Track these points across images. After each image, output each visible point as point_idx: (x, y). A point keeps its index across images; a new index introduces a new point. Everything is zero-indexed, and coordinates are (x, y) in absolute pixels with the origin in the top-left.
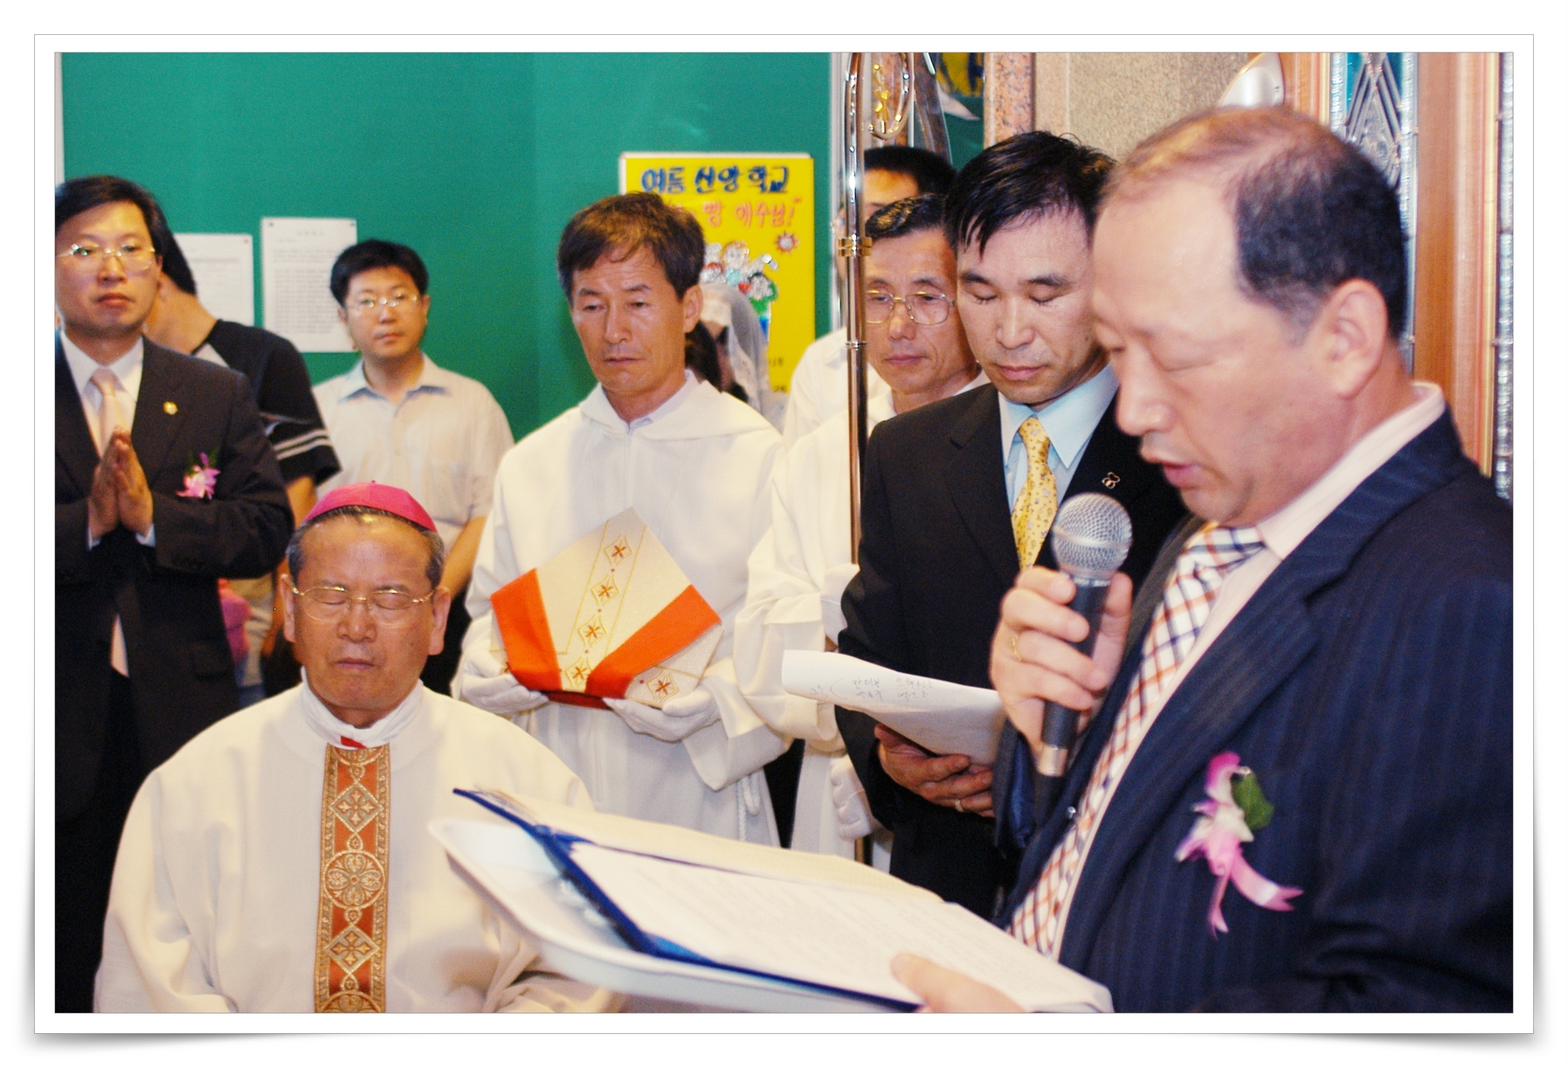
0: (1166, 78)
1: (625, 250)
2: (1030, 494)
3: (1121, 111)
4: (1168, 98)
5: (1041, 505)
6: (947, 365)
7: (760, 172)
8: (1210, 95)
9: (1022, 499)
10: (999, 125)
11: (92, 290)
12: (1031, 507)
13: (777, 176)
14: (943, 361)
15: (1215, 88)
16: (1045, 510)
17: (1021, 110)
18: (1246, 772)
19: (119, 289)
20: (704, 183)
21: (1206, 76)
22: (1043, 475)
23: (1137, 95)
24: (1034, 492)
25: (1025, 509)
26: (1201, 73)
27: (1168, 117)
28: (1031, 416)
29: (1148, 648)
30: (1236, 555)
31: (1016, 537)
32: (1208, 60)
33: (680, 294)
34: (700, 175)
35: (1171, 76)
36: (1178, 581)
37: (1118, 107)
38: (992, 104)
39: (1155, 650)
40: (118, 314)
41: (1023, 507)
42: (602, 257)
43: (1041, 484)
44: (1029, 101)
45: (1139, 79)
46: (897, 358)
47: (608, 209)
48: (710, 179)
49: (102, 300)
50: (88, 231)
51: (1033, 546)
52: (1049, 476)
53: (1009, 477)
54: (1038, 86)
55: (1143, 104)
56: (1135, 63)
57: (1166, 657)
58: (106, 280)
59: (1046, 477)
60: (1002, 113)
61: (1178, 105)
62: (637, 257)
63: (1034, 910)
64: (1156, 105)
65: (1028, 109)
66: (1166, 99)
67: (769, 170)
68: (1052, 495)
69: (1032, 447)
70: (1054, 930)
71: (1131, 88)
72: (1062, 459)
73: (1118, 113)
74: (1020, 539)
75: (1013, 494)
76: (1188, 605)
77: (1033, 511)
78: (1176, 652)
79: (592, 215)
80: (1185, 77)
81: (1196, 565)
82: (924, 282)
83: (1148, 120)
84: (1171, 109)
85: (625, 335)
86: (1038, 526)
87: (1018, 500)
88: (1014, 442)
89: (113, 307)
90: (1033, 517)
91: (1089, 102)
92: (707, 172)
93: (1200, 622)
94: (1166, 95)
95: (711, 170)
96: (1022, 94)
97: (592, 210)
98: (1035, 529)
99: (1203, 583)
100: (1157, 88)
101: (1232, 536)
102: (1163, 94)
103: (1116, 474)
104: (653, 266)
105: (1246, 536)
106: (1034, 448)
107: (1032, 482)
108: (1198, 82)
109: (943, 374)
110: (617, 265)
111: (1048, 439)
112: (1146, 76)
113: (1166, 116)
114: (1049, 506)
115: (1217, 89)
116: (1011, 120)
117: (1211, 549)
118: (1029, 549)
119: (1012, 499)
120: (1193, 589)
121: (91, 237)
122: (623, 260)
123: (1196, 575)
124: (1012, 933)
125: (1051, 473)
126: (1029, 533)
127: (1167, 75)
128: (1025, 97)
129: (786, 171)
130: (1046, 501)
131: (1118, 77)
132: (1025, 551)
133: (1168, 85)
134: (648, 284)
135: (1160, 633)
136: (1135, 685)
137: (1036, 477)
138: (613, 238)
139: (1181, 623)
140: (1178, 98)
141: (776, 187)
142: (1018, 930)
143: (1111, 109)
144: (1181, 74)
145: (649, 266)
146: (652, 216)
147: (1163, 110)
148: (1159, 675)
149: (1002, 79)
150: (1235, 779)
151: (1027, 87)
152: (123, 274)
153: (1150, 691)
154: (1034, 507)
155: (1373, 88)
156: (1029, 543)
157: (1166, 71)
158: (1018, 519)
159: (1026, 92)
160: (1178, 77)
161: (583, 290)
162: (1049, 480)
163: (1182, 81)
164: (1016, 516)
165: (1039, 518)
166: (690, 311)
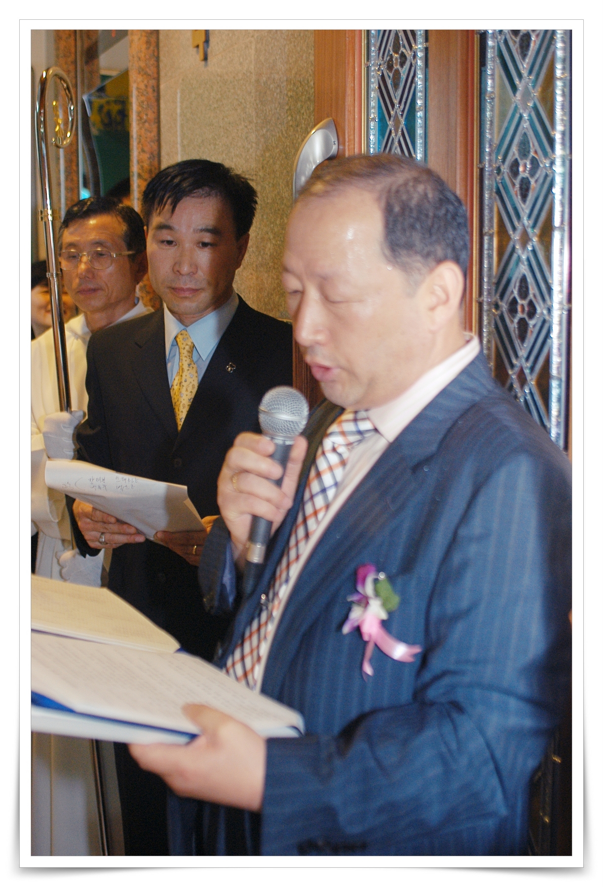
0: (246, 129)
2: (181, 376)
3: (217, 147)
4: (247, 141)
5: (188, 382)
6: (114, 294)
8: (274, 140)
9: (177, 379)
10: (139, 153)
12: (182, 384)
14: (112, 292)
15: (278, 136)
16: (191, 385)
17: (152, 144)
18: (382, 576)
21: (272, 128)
22: (189, 365)
23: (227, 137)
24: (184, 375)
25: (179, 385)
26: (268, 127)
27: (248, 151)
28: (183, 329)
29: (307, 495)
30: (358, 437)
31: (173, 401)
32: (273, 119)
35: (249, 127)
36: (323, 453)
37: (215, 144)
38: (134, 140)
39: (312, 497)
41: (177, 383)
43: (188, 370)
44: (156, 138)
45: (228, 128)
46: (84, 290)
51: (184, 407)
52: (193, 365)
53: (169, 365)
54: (163, 130)
55: (231, 143)
56: (226, 119)
57: (319, 501)
59: (191, 366)
60: (141, 146)
61: (254, 145)
63: (243, 658)
64: (239, 144)
65: (156, 144)
66: (246, 141)
68: (195, 376)
69: (183, 348)
70: (258, 672)
71: (223, 133)
72: (201, 356)
73: (215, 148)
74: (175, 403)
75: (172, 376)
76: (331, 468)
77: (183, 386)
78: (326, 498)
80: (258, 128)
81: (334, 443)
82: (99, 243)
83: (234, 153)
84: (249, 147)
86: (187, 395)
87: (174, 379)
88: (172, 345)
90: (183, 390)
91: (196, 140)
93: (339, 478)
94: (246, 138)
96: (152, 134)
98: (184, 397)
99: (340, 455)
100: (240, 134)
101: (357, 425)
102: (244, 138)
103: (234, 364)
105: (365, 426)
106: (184, 348)
107: (183, 369)
108: (267, 131)
109: (113, 301)
111: (192, 343)
112: (232, 126)
113: (246, 151)
114: (193, 383)
115: (279, 136)
116: (146, 149)
117: (343, 433)
118: (181, 408)
119: (171, 380)
120: (333, 458)
123: (334, 450)
124: (227, 672)
125: (194, 364)
126: (182, 399)
127: (246, 127)
128: (155, 136)
130: (191, 380)
131: (214, 127)
132: (179, 410)
133: (247, 133)
135: (315, 487)
136: (300, 519)
137: (186, 367)
139: (327, 480)
140: (254, 140)
142: (231, 671)
143: (210, 145)
144: (256, 126)
147: (244, 147)
148: (316, 513)
149: (141, 125)
150: (376, 581)
151: (155, 130)
153: (311, 523)
154: (184, 383)
155: (396, 143)
156: (181, 405)
157: (246, 124)
158: (174, 391)
159: (154, 133)
160: (254, 128)
162: (193, 368)
163: (257, 130)
164: (174, 389)
165: (187, 390)
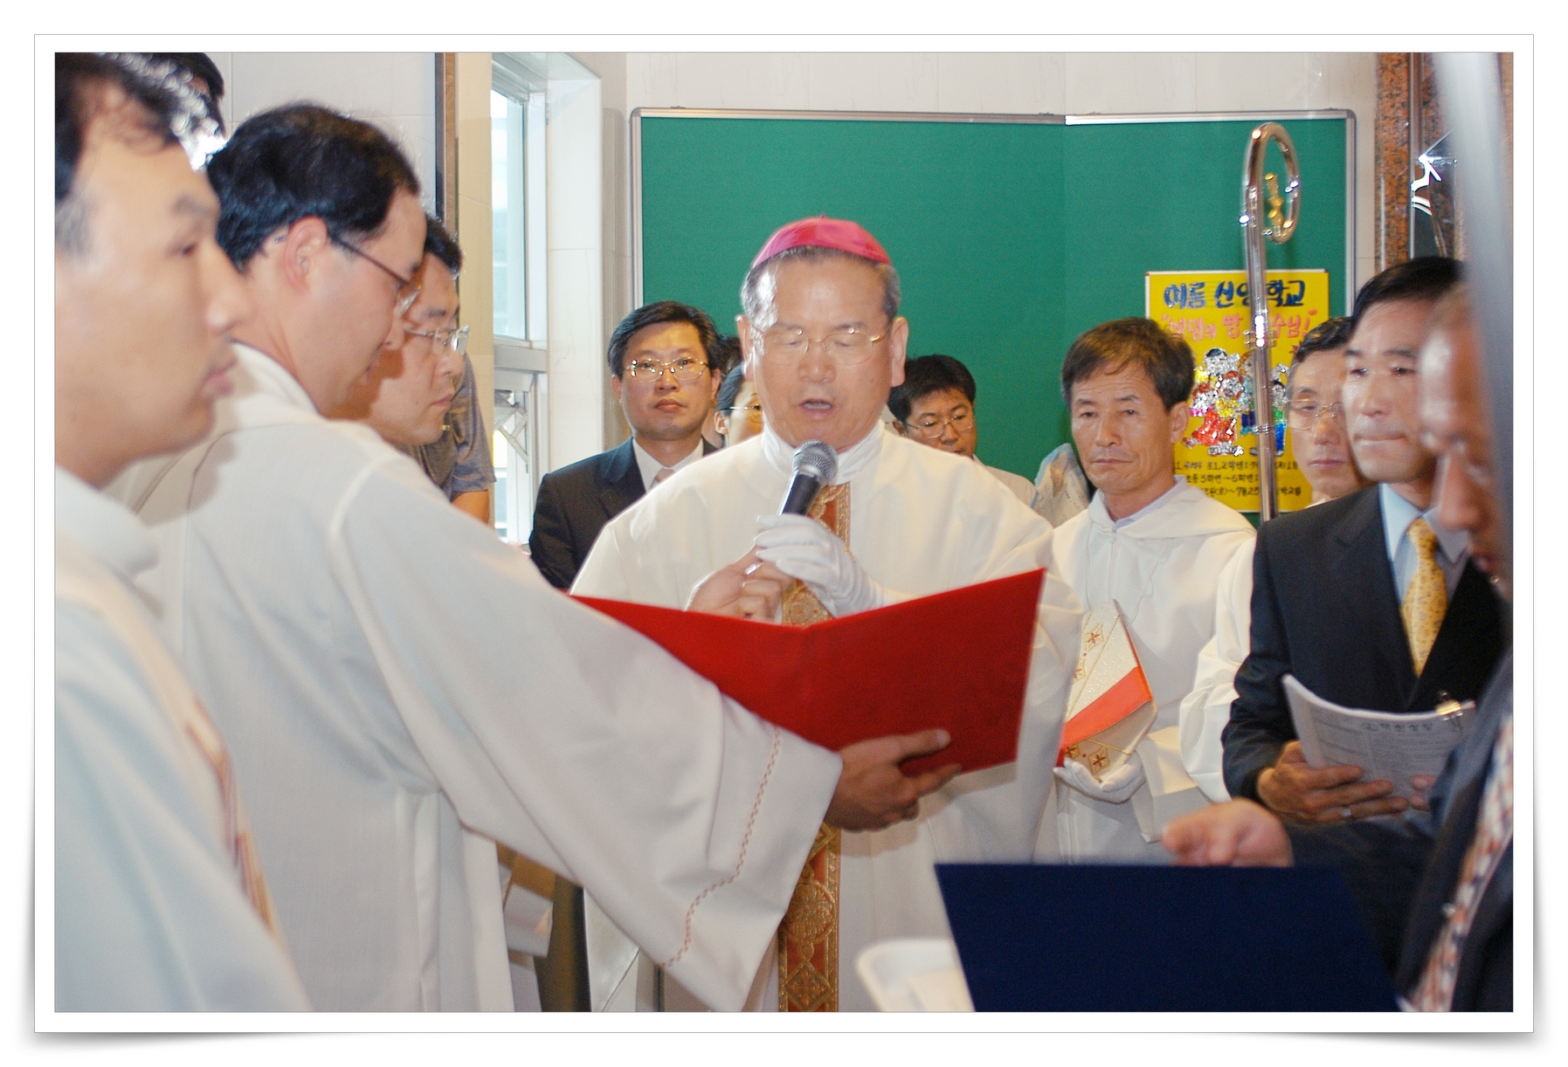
1: (1118, 364)
5: (1433, 597)
7: (1278, 287)
11: (650, 397)
13: (1295, 290)
16: (1437, 602)
19: (672, 396)
20: (1223, 298)
22: (1434, 571)
24: (1426, 586)
28: (1420, 517)
33: (1168, 407)
34: (1220, 290)
40: (671, 418)
42: (1097, 369)
43: (1433, 579)
47: (1106, 330)
48: (1230, 294)
49: (658, 406)
50: (645, 346)
51: (1427, 635)
52: (1438, 571)
58: (661, 389)
59: (1436, 572)
62: (1128, 370)
67: (1285, 284)
68: (1442, 588)
72: (1449, 557)
79: (1091, 335)
85: (1115, 440)
88: (1403, 541)
89: (668, 412)
92: (1226, 287)
95: (1231, 284)
97: (1093, 331)
104: (1143, 379)
107: (1423, 577)
110: (1111, 377)
111: (1436, 537)
114: (1440, 597)
121: (648, 352)
122: (1115, 373)
129: (1302, 285)
130: (1437, 593)
134: (1137, 395)
137: (1427, 572)
138: (1106, 354)
141: (1293, 301)
145: (1139, 379)
146: (1145, 336)
152: (676, 384)
161: (1080, 400)
162: (1439, 575)
166: (1178, 425)
